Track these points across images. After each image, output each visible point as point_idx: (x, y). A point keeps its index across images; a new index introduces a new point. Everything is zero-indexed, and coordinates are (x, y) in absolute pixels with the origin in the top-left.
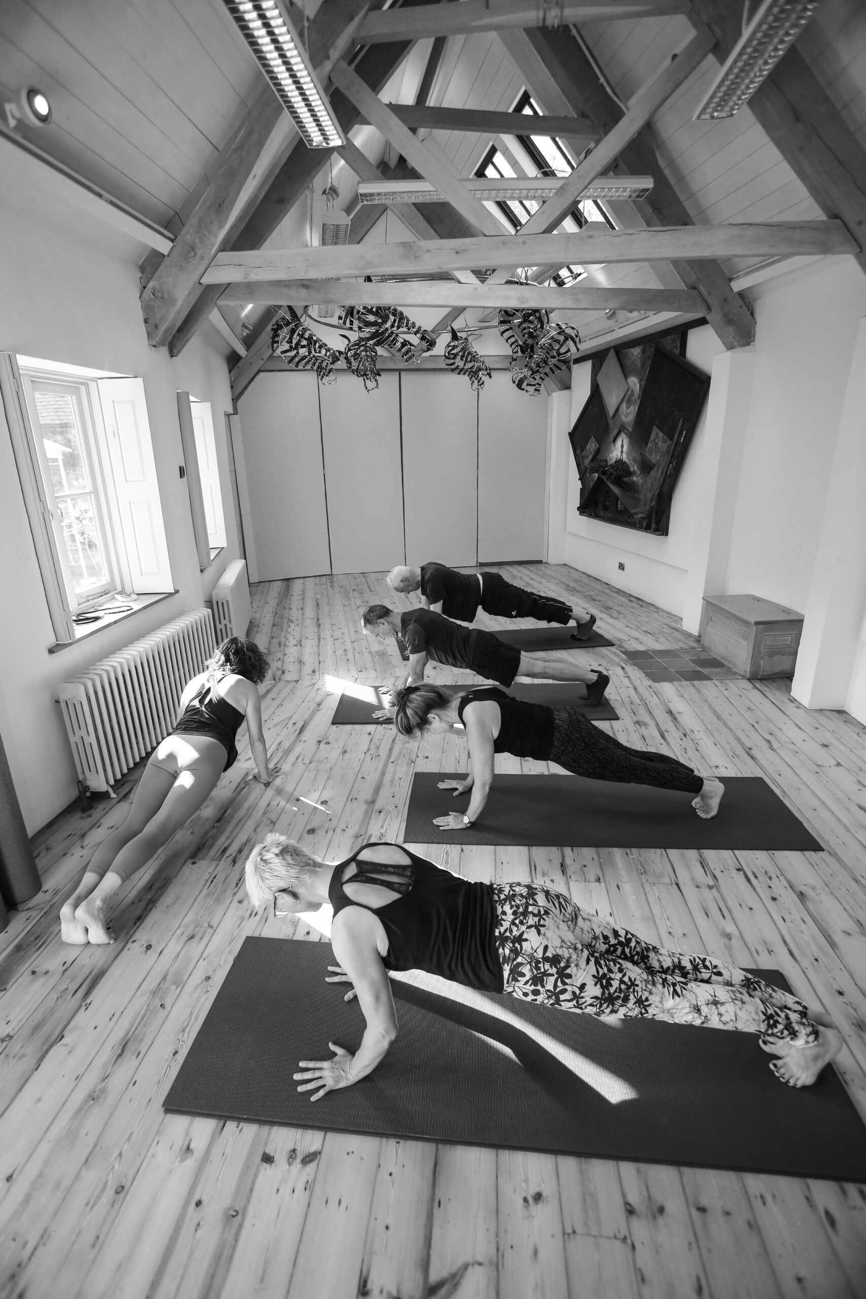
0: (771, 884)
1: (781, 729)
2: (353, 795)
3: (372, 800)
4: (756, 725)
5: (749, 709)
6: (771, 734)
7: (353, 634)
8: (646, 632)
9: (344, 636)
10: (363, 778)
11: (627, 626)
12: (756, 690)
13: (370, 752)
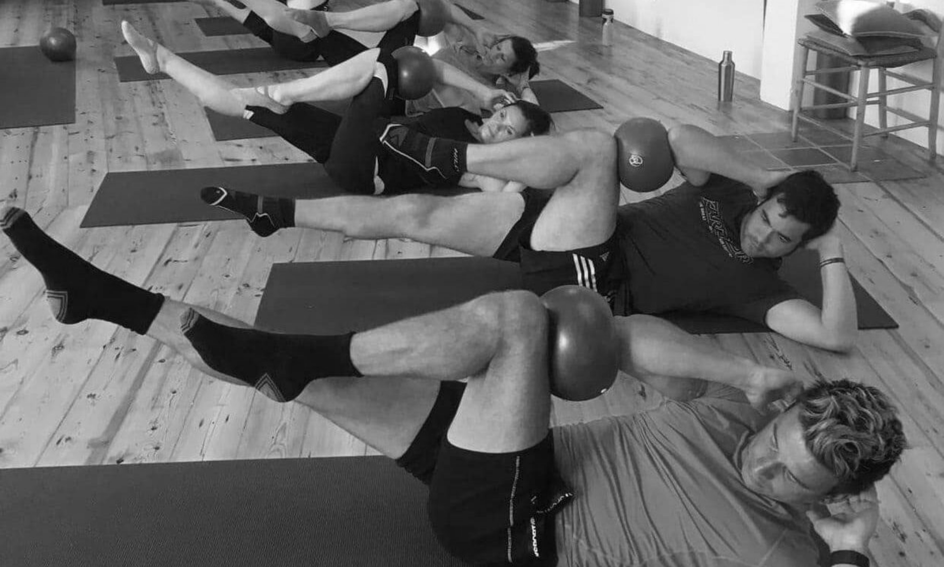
0: (904, 547)
1: (931, 266)
2: (65, 432)
3: (105, 438)
4: (886, 261)
5: (877, 233)
6: (914, 275)
7: (112, 123)
8: (692, 106)
9: (91, 127)
10: (92, 396)
11: (659, 98)
12: (889, 200)
13: (115, 345)
